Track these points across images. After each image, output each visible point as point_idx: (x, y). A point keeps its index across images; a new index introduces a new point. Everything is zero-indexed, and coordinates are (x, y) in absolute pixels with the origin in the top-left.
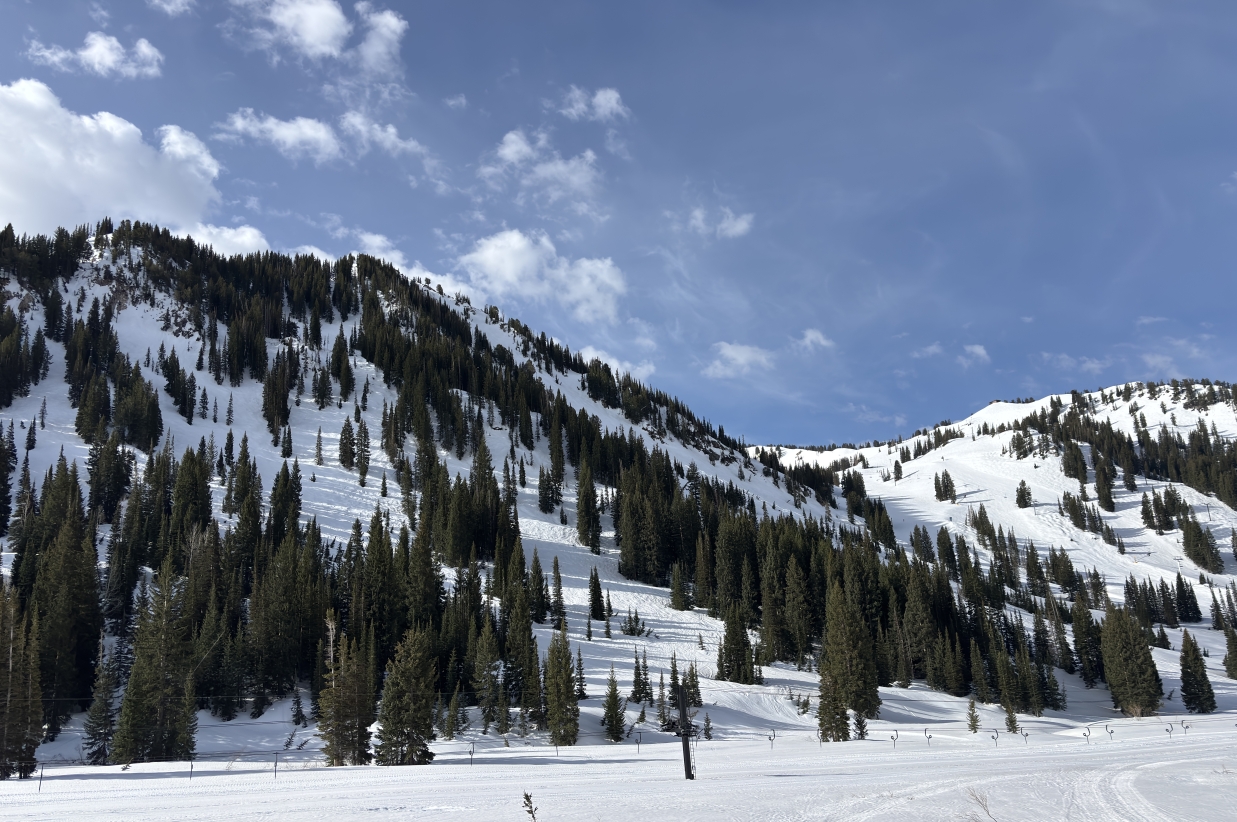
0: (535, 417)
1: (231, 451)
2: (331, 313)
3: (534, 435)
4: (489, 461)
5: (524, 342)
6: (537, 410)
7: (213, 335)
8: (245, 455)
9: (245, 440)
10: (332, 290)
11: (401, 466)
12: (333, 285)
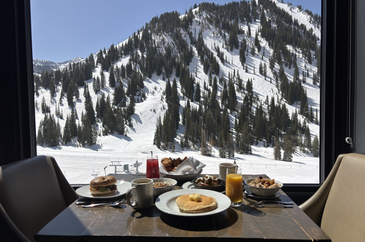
0: (313, 52)
1: (235, 74)
2: (252, 20)
3: (312, 60)
4: (298, 71)
5: (310, 18)
6: (313, 50)
7: (224, 37)
8: (238, 74)
9: (238, 71)
10: (251, 11)
11: (275, 73)
12: (251, 10)
